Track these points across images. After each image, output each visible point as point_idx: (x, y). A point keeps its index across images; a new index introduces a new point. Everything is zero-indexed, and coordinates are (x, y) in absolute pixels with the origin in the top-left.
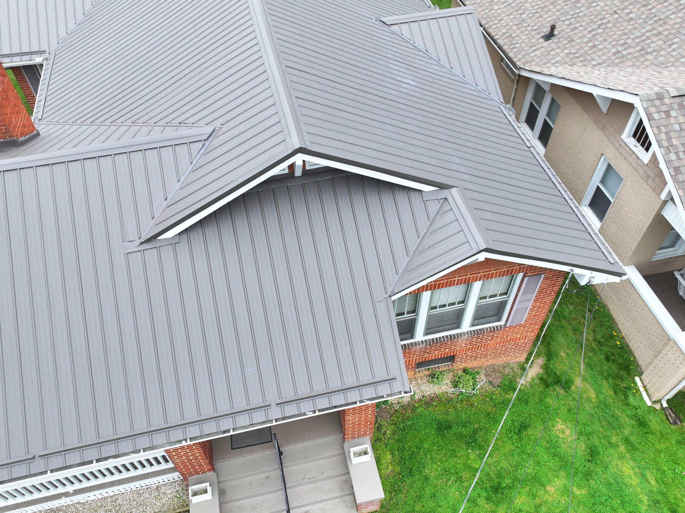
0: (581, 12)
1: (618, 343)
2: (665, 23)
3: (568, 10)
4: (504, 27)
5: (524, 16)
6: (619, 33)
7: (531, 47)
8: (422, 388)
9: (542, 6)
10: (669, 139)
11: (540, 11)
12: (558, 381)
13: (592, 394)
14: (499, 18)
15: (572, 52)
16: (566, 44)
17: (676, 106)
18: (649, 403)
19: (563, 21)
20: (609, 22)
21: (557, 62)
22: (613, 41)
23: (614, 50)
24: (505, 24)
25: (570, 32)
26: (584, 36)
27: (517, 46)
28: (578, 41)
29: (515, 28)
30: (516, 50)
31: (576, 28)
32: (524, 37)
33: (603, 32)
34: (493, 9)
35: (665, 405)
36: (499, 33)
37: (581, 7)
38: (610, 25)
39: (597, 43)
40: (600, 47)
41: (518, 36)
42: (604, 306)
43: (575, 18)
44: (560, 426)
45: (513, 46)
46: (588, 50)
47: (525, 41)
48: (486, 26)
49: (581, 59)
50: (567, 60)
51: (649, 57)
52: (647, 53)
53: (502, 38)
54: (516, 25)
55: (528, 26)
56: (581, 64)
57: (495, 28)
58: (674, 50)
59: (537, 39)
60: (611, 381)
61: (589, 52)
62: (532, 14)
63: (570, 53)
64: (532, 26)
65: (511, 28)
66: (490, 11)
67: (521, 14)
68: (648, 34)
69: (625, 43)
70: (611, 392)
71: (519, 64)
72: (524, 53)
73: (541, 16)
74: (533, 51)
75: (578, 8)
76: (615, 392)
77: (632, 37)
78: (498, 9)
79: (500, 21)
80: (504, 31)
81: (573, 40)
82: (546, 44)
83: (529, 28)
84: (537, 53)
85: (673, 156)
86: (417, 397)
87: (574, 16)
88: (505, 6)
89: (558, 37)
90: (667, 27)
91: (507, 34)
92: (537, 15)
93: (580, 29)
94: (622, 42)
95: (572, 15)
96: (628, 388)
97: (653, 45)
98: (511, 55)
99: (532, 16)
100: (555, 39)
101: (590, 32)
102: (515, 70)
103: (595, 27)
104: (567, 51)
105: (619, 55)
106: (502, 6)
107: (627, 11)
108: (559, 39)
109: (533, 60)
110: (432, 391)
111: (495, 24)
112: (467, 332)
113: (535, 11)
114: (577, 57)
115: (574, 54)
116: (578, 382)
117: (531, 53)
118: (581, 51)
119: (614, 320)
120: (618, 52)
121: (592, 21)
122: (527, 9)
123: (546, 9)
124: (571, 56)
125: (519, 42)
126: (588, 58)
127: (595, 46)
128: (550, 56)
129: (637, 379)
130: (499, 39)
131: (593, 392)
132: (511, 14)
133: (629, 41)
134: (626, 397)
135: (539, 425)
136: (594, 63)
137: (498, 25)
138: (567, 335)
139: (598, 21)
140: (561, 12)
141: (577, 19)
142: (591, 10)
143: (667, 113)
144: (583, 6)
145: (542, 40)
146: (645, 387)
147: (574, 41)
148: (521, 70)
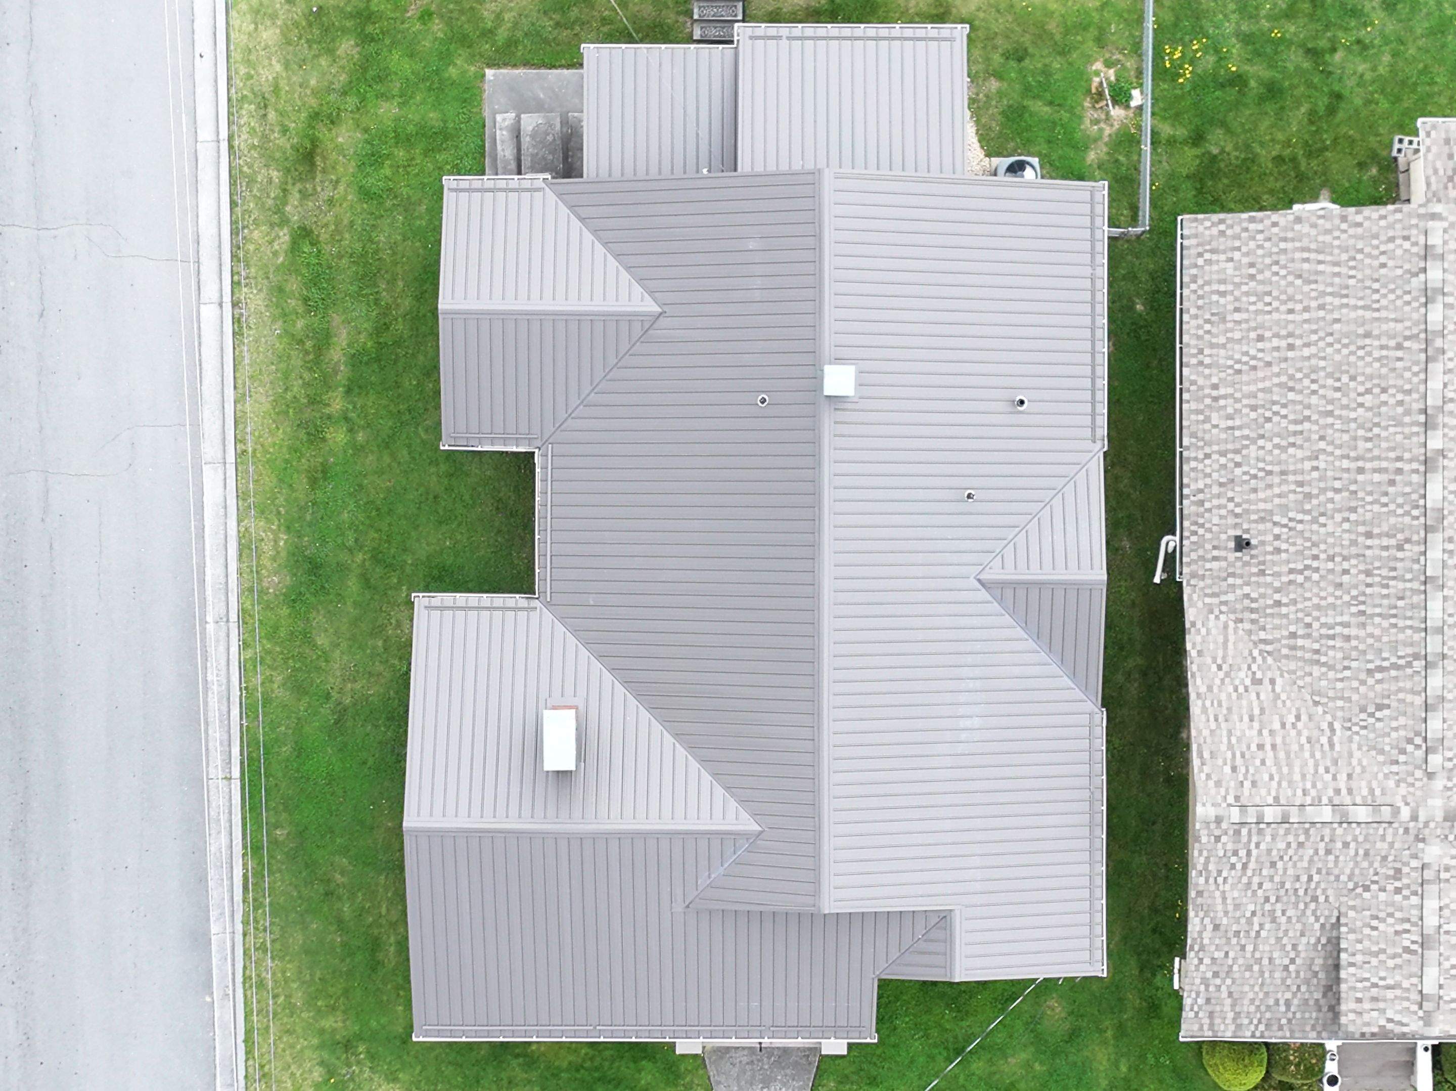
0: (1301, 522)
1: (1177, 915)
2: (1363, 625)
3: (1292, 505)
4: (1205, 476)
5: (1238, 472)
6: (1316, 600)
7: (1215, 548)
9: (1268, 468)
11: (1262, 478)
14: (1207, 450)
15: (1252, 595)
16: (1254, 574)
17: (1231, 832)
19: (1275, 524)
20: (1317, 570)
22: (1301, 610)
23: (1292, 628)
24: (1208, 470)
25: (1269, 553)
26: (1279, 575)
27: (1201, 531)
28: (1269, 579)
29: (1216, 490)
31: (1279, 551)
32: (1216, 520)
34: (1207, 420)
36: (1193, 487)
38: (1315, 576)
39: (1285, 600)
40: (1285, 610)
41: (1209, 510)
42: (1186, 864)
43: (1290, 529)
44: (1053, 1003)
45: (1197, 527)
46: (1270, 606)
47: (1214, 528)
48: (1184, 454)
49: (1253, 616)
50: (1239, 606)
51: (1316, 671)
52: (1318, 662)
53: (1192, 498)
54: (1221, 485)
55: (1232, 499)
56: (1249, 626)
57: (1193, 470)
58: (1342, 680)
59: (1229, 536)
60: (1143, 959)
61: (1268, 611)
62: (1248, 477)
63: (1247, 596)
64: (1236, 505)
65: (1211, 486)
66: (1204, 422)
67: (1236, 464)
68: (1338, 629)
69: (1309, 625)
70: (1136, 972)
71: (1187, 568)
72: (1201, 552)
73: (1255, 490)
74: (1215, 559)
75: (1303, 512)
76: (1141, 970)
77: (1323, 620)
78: (1215, 426)
79: (1206, 456)
80: (1201, 485)
81: (1264, 573)
82: (1233, 556)
83: (1231, 506)
84: (1215, 565)
87: (1291, 524)
88: (1227, 428)
89: (1253, 552)
90: (1362, 633)
91: (1200, 496)
92: (1253, 483)
93: (1284, 556)
94: (1308, 620)
95: (1291, 520)
96: (1162, 967)
97: (1331, 653)
98: (1186, 544)
99: (1245, 482)
100: (1246, 555)
101: (1289, 572)
103: (1300, 566)
104: (1247, 589)
105: (1292, 642)
106: (1222, 424)
107: (1346, 565)
108: (1252, 557)
109: (1203, 578)
111: (1196, 459)
113: (1256, 471)
114: (1252, 611)
115: (1253, 600)
117: (1208, 560)
118: (1261, 603)
119: (1188, 885)
120: (1293, 635)
121: (1301, 553)
122: (1248, 459)
123: (1269, 479)
124: (1246, 602)
125: (1207, 525)
126: (1262, 620)
128: (1224, 584)
129: (1177, 960)
130: (1188, 496)
132: (1226, 453)
133: (1316, 625)
134: (1153, 977)
136: (1263, 635)
137: (1201, 466)
140: (1282, 501)
141: (1290, 534)
142: (1315, 527)
143: (1218, 839)
144: (1311, 510)
145: (1233, 545)
146: (1180, 970)
147: (1265, 575)
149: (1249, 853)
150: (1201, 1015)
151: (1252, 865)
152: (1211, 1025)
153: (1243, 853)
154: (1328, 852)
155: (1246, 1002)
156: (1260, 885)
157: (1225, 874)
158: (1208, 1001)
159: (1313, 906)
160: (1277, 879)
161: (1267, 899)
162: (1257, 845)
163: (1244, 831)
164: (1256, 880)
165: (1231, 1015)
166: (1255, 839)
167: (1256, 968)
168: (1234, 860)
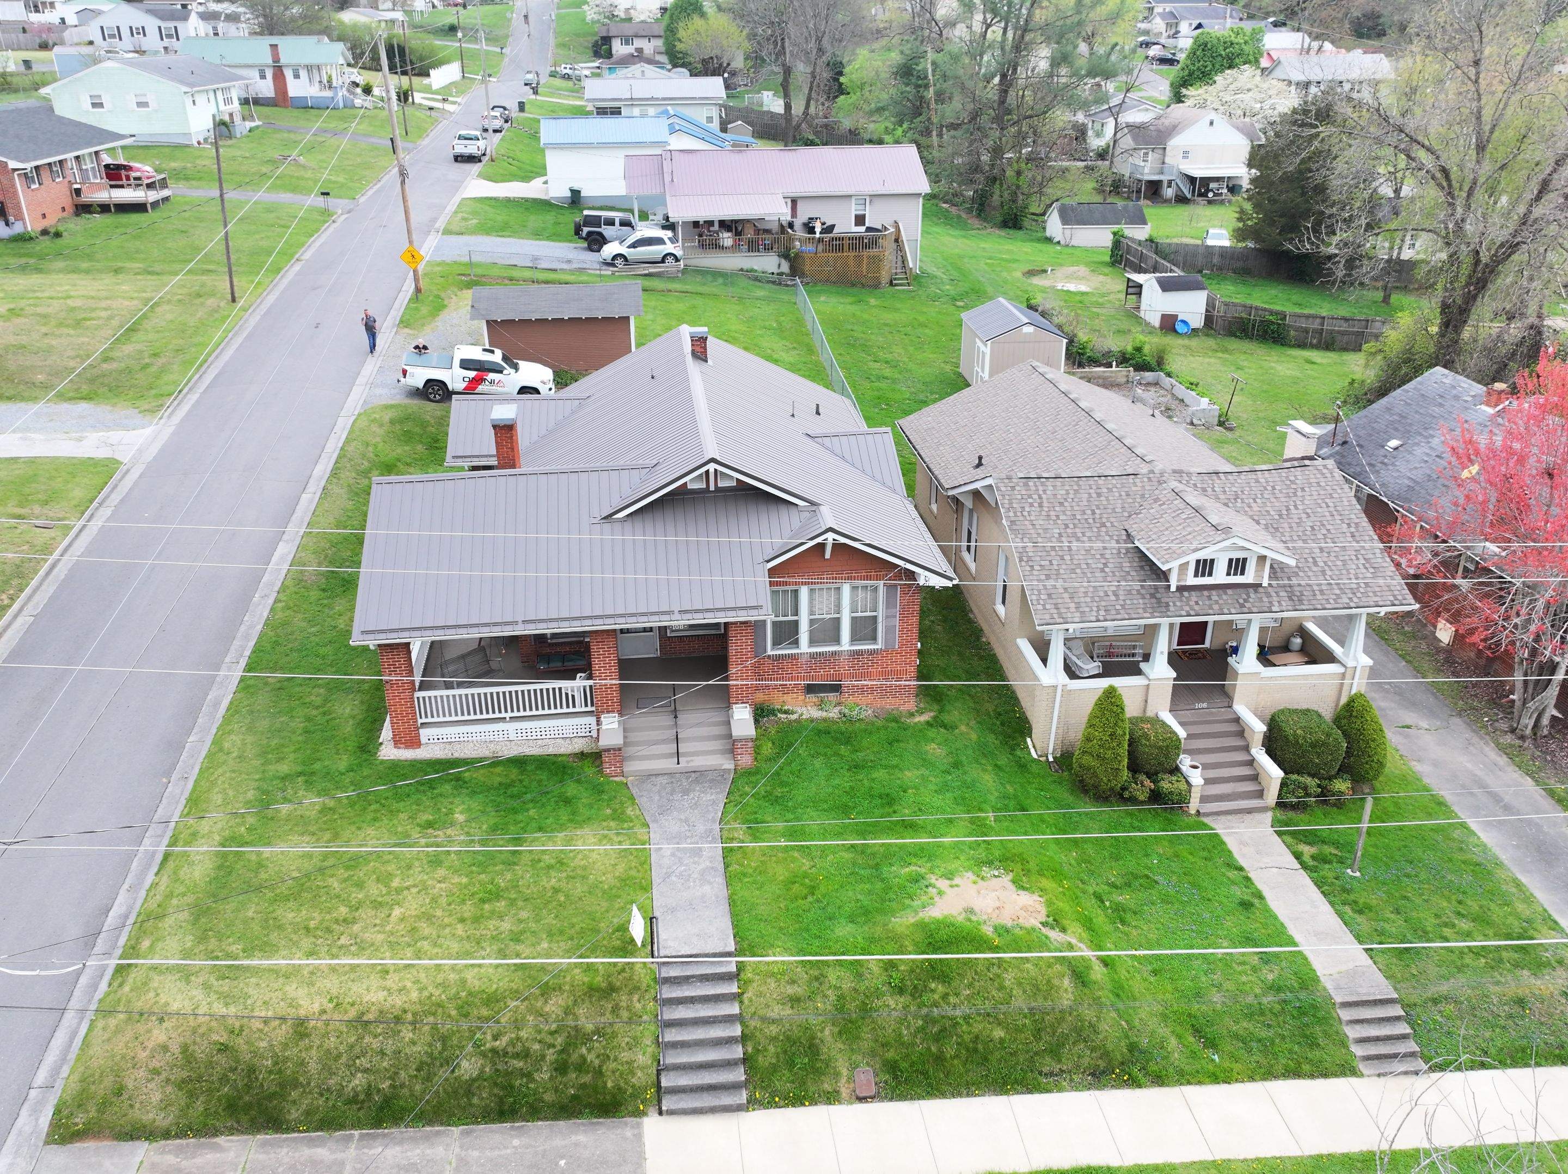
0: (1011, 447)
1: (1018, 715)
3: (1001, 447)
4: (944, 462)
5: (962, 453)
6: (1034, 460)
7: (961, 474)
8: (811, 712)
9: (981, 445)
10: (1011, 503)
11: (979, 449)
12: (943, 726)
13: (974, 736)
16: (991, 470)
18: (1035, 756)
19: (995, 455)
22: (1027, 466)
23: (1025, 472)
25: (996, 462)
26: (1007, 464)
27: (950, 474)
28: (1001, 467)
29: (952, 462)
30: (948, 477)
31: (1002, 459)
33: (1022, 461)
34: (938, 450)
35: (1051, 759)
36: (938, 467)
37: (1012, 444)
38: (1030, 455)
41: (953, 467)
43: (1005, 452)
44: (932, 746)
45: (947, 475)
47: (957, 470)
48: (928, 462)
53: (940, 469)
54: (955, 460)
55: (964, 459)
57: (936, 463)
59: (968, 467)
62: (970, 451)
64: (967, 460)
65: (949, 462)
66: (936, 452)
67: (960, 452)
68: (1055, 459)
70: (997, 743)
71: (946, 485)
72: (953, 478)
73: (978, 454)
76: (1000, 742)
77: (1043, 462)
78: (942, 450)
79: (942, 458)
81: (996, 467)
82: (974, 471)
83: (965, 461)
84: (965, 478)
85: (1011, 514)
86: (804, 717)
88: (950, 447)
89: (986, 466)
90: (1071, 453)
91: (945, 467)
92: (974, 452)
93: (1006, 459)
94: (1034, 466)
95: (1003, 450)
96: (1018, 745)
97: (1055, 466)
98: (942, 481)
99: (969, 453)
100: (982, 468)
101: (1012, 461)
102: (941, 490)
103: (1017, 457)
106: (946, 448)
107: (1046, 445)
110: (819, 715)
111: (936, 460)
112: (848, 651)
113: (974, 449)
116: (963, 728)
117: (959, 478)
121: (1017, 454)
122: (968, 448)
123: (984, 447)
125: (953, 471)
127: (1012, 470)
129: (1029, 740)
130: (937, 470)
132: (953, 452)
133: (1039, 465)
134: (1012, 747)
137: (940, 461)
138: (965, 703)
139: (1021, 453)
140: (995, 448)
142: (1020, 446)
143: (1013, 488)
144: (1014, 443)
145: (972, 469)
146: (1034, 744)
147: (998, 468)
148: (946, 489)
149: (1040, 497)
150: (1048, 606)
151: (1045, 504)
152: (1060, 614)
153: (1036, 497)
154: (1099, 495)
155: (1081, 595)
156: (1058, 516)
157: (1027, 509)
158: (1049, 595)
159: (1104, 529)
160: (1068, 513)
161: (1067, 526)
162: (1044, 491)
163: (1031, 484)
164: (1052, 513)
165: (1072, 605)
166: (1041, 488)
167: (1078, 571)
168: (1030, 500)
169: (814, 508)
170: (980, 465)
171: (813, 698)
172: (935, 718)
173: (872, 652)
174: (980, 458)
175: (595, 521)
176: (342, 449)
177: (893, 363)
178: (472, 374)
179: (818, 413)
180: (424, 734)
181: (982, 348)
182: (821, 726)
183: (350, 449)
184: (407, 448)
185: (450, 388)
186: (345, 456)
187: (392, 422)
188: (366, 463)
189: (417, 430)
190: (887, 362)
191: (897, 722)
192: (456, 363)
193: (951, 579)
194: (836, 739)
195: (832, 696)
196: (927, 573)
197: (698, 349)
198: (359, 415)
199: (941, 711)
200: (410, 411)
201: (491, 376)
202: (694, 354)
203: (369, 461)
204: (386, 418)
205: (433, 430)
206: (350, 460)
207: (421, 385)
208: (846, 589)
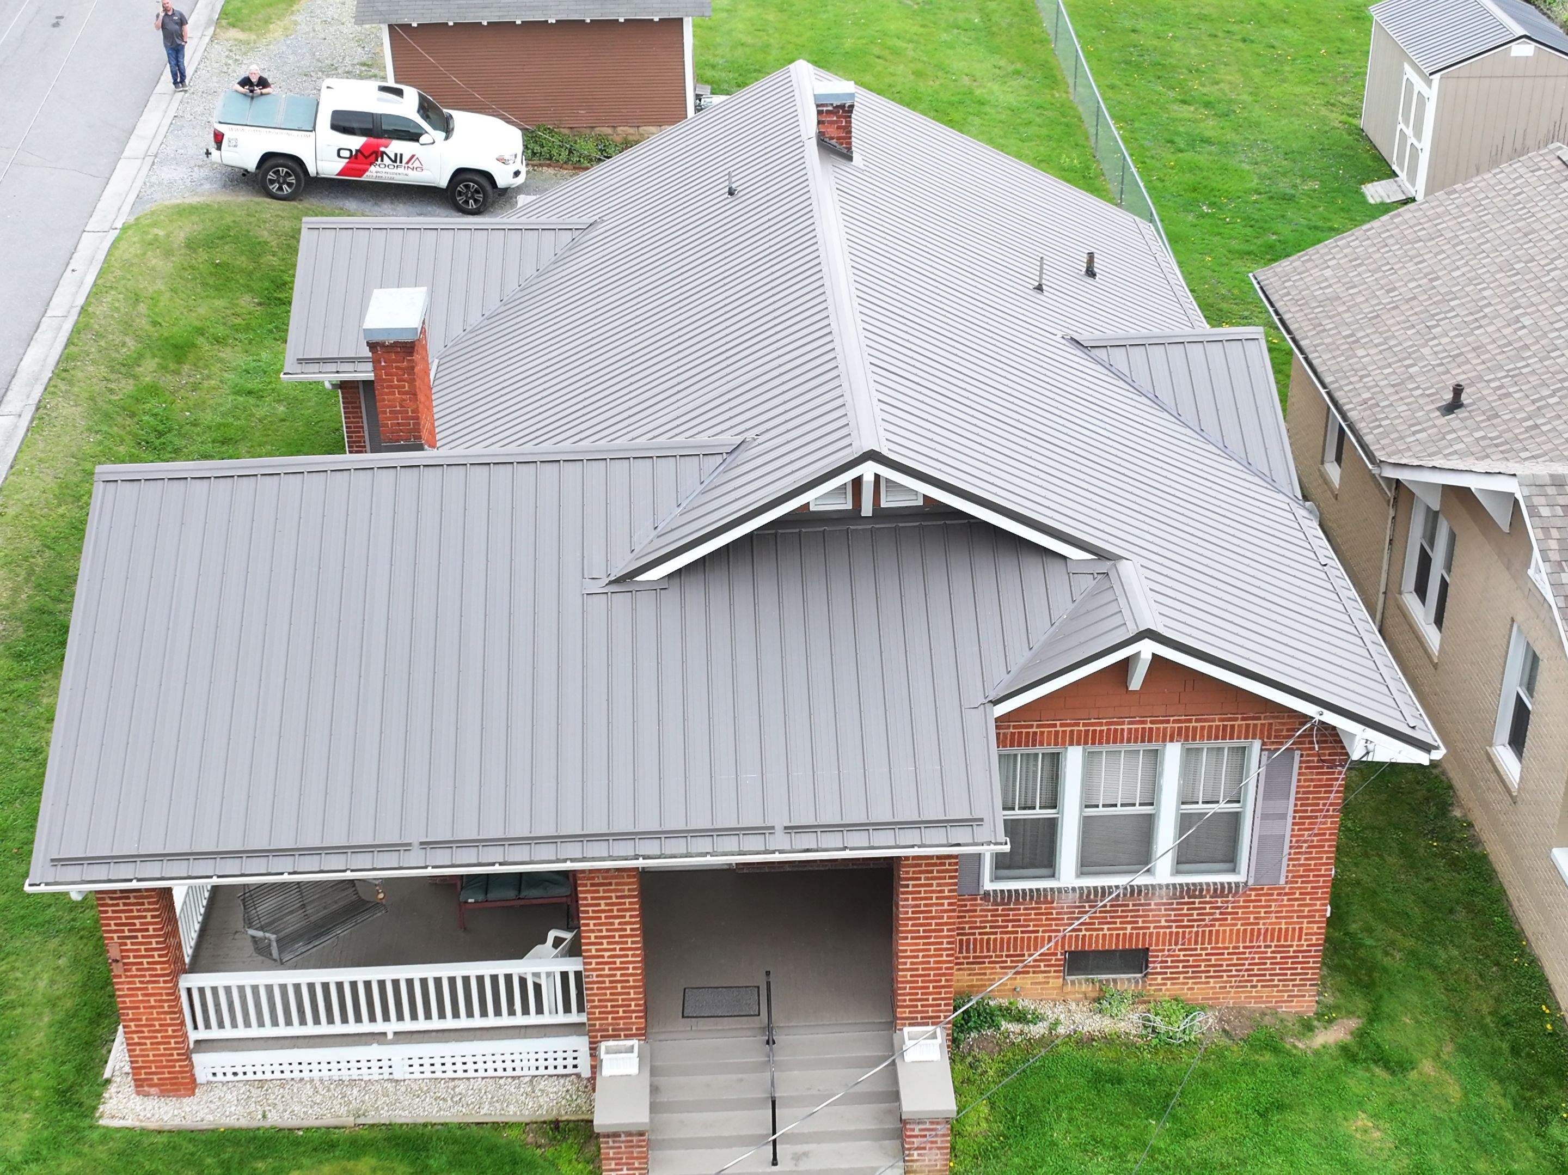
0: (1528, 365)
1: (1549, 1026)
3: (1503, 363)
4: (1369, 389)
5: (1412, 370)
7: (1411, 426)
8: (1078, 1017)
9: (1454, 353)
11: (1449, 362)
12: (1382, 1059)
13: (1454, 1092)
14: (1363, 373)
15: (1489, 435)
16: (1482, 421)
19: (1488, 381)
21: (1455, 452)
24: (1372, 383)
25: (1495, 401)
26: (1521, 409)
27: (1385, 423)
28: (1506, 417)
29: (1388, 391)
30: (1381, 430)
31: (1509, 395)
32: (1403, 408)
33: (1558, 403)
34: (1352, 356)
36: (1356, 400)
37: (1530, 357)
39: (1539, 422)
40: (1544, 428)
41: (1391, 405)
42: (1534, 961)
43: (1512, 377)
44: (1361, 1121)
45: (1377, 423)
46: (1521, 433)
47: (1402, 414)
48: (1332, 387)
49: (1501, 448)
50: (1476, 449)
53: (1360, 408)
54: (1393, 386)
55: (1418, 388)
56: (1502, 456)
57: (1350, 391)
59: (1429, 410)
60: (1513, 1089)
61: (1521, 437)
62: (1430, 367)
63: (1484, 438)
64: (1424, 390)
65: (1382, 392)
66: (1347, 360)
67: (1407, 367)
70: (1504, 1103)
71: (1380, 455)
72: (1394, 435)
73: (1448, 372)
74: (1414, 433)
75: (1523, 359)
76: (1516, 1108)
78: (1363, 357)
79: (1362, 377)
80: (1367, 395)
81: (1497, 416)
82: (1442, 421)
83: (1419, 392)
84: (1422, 436)
86: (1061, 1030)
87: (1511, 374)
88: (1381, 352)
89: (1468, 409)
91: (1371, 402)
92: (1439, 369)
93: (1517, 396)
95: (1508, 371)
96: (1552, 1108)
98: (1368, 439)
99: (1428, 371)
100: (1461, 413)
101: (1533, 402)
102: (1370, 466)
103: (1546, 392)
104: (1479, 434)
106: (1372, 352)
108: (1471, 412)
109: (1409, 449)
110: (1097, 1026)
111: (1351, 383)
112: (1167, 886)
113: (1439, 362)
114: (1496, 446)
115: (1491, 439)
116: (1427, 1066)
117: (1409, 436)
118: (1508, 435)
119: (1549, 986)
121: (1543, 384)
122: (1423, 357)
123: (1461, 359)
124: (1487, 442)
125: (1391, 416)
126: (1518, 446)
127: (1536, 426)
128: (1444, 442)
130: (1353, 409)
131: (1457, 1088)
132: (1390, 365)
134: (1544, 1122)
135: (1313, 1111)
136: (1527, 454)
137: (1358, 386)
138: (1428, 993)
139: (1554, 384)
140: (1489, 364)
141: (1516, 379)
142: (1547, 363)
144: (1535, 355)
145: (1438, 413)
147: (1499, 416)
148: (1382, 465)
169: (1105, 566)
170: (1455, 405)
171: (1081, 984)
172: (1361, 1035)
173: (1220, 891)
174: (1458, 390)
175: (595, 587)
176: (83, 310)
177: (1222, 107)
178: (356, 142)
179: (1091, 273)
180: (204, 1064)
181: (1419, 84)
182: (1103, 1059)
183: (99, 310)
184: (219, 303)
185: (312, 170)
186: (87, 326)
187: (191, 245)
188: (130, 343)
189: (242, 261)
190: (1207, 105)
191: (1276, 1050)
192: (324, 120)
193: (1426, 747)
194: (1135, 1099)
195: (1125, 981)
196: (1371, 734)
197: (832, 131)
198: (125, 229)
199: (1374, 1016)
200: (228, 220)
201: (396, 147)
202: (823, 143)
203: (138, 339)
204: (180, 237)
205: (275, 261)
206: (99, 336)
207: (251, 165)
208: (1173, 753)
